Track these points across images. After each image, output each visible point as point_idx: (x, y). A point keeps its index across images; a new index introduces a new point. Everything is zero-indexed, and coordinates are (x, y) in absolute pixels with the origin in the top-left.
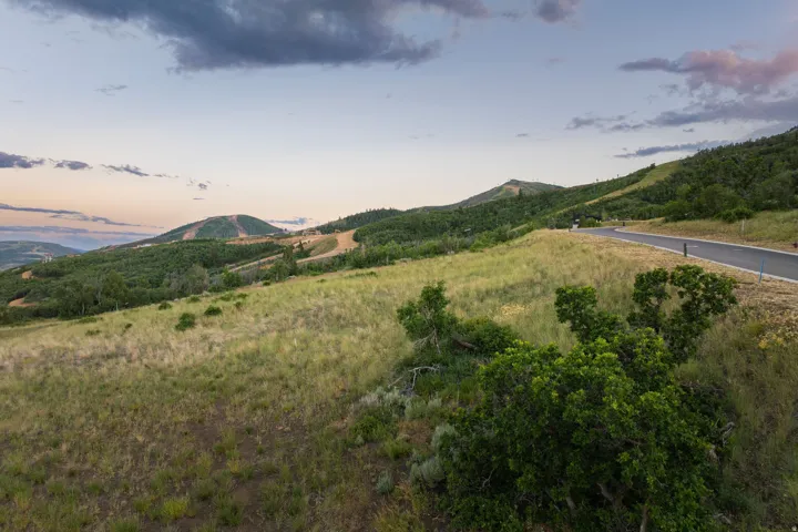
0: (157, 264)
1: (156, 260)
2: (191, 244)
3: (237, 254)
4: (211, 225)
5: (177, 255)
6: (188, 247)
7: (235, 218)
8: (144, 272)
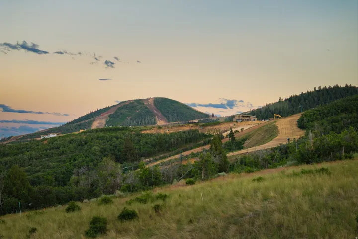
0: (63, 158)
1: (62, 153)
2: (102, 134)
3: (154, 146)
4: (123, 111)
5: (85, 147)
6: (98, 138)
7: (151, 101)
8: (49, 167)
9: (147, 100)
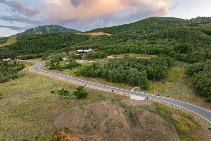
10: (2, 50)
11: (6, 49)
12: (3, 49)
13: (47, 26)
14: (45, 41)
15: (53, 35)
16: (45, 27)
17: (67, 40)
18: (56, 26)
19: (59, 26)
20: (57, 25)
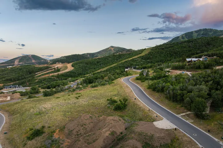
0: (16, 73)
2: (25, 67)
4: (23, 58)
5: (22, 70)
6: (24, 68)
7: (31, 56)
8: (13, 75)
9: (29, 55)
10: (135, 61)
11: (139, 59)
12: (136, 59)
13: (195, 31)
14: (177, 50)
15: (189, 42)
16: (192, 33)
17: (203, 46)
18: (205, 30)
19: (209, 29)
20: (207, 28)
